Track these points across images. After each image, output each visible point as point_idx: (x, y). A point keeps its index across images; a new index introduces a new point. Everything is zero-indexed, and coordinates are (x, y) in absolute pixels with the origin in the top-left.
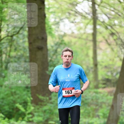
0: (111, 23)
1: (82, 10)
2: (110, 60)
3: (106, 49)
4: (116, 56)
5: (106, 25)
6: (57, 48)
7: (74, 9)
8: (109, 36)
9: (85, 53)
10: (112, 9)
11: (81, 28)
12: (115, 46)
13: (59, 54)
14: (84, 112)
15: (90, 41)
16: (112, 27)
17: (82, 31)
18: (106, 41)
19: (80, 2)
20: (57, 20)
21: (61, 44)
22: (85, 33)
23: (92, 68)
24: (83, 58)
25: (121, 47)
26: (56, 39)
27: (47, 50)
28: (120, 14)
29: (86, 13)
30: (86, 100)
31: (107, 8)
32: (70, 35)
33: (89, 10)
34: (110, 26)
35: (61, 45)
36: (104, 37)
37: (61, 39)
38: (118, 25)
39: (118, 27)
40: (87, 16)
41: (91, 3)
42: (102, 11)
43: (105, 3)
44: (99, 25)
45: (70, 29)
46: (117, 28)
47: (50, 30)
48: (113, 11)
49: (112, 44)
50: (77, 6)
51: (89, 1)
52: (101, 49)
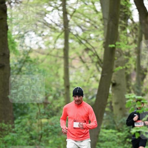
0: (85, 37)
1: (52, 20)
2: (85, 81)
3: (80, 67)
4: (92, 76)
5: (80, 39)
6: (22, 67)
7: (42, 20)
8: (83, 53)
9: (55, 72)
10: (87, 20)
11: (50, 43)
12: (91, 64)
13: (24, 74)
14: (54, 143)
15: (61, 57)
16: (86, 41)
17: (51, 46)
18: (80, 58)
19: (49, 12)
20: (22, 33)
21: (26, 61)
22: (54, 48)
23: (63, 90)
24: (52, 78)
25: (98, 65)
26: (20, 55)
27: (10, 68)
28: (96, 25)
29: (55, 25)
30: (56, 128)
31: (81, 19)
32: (36, 51)
33: (59, 21)
34: (84, 40)
35: (26, 63)
36: (77, 53)
37: (26, 56)
38: (94, 39)
39: (94, 41)
40: (57, 27)
41: (61, 12)
42: (75, 23)
43: (79, 13)
44: (72, 38)
45: (37, 43)
46: (93, 43)
47: (12, 45)
48: (88, 22)
49: (87, 61)
50: (46, 16)
51: (59, 10)
52: (73, 67)
